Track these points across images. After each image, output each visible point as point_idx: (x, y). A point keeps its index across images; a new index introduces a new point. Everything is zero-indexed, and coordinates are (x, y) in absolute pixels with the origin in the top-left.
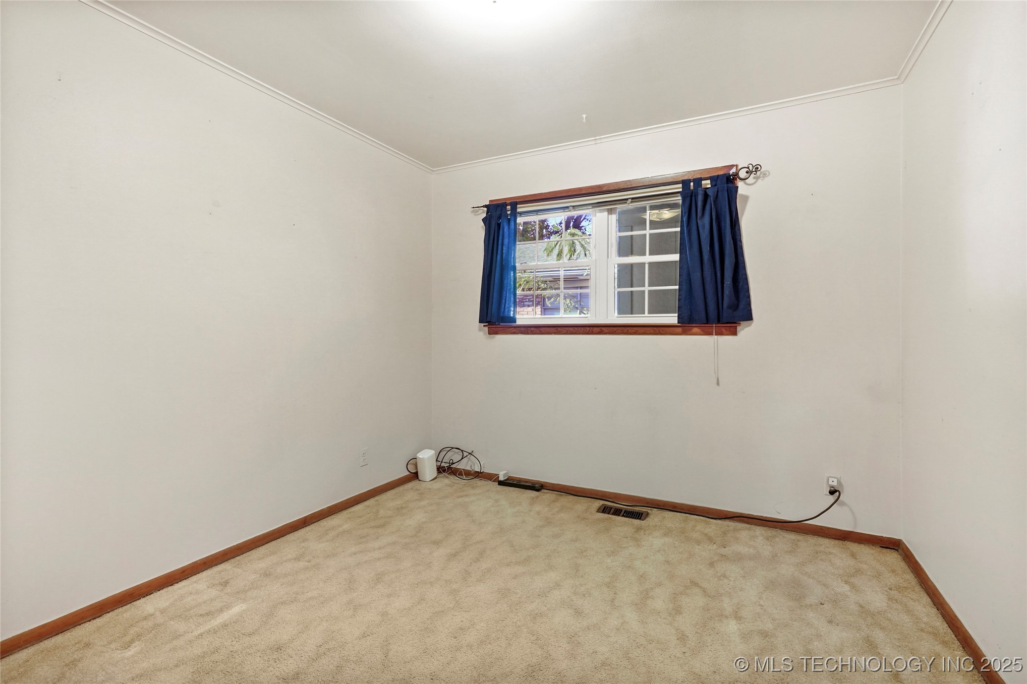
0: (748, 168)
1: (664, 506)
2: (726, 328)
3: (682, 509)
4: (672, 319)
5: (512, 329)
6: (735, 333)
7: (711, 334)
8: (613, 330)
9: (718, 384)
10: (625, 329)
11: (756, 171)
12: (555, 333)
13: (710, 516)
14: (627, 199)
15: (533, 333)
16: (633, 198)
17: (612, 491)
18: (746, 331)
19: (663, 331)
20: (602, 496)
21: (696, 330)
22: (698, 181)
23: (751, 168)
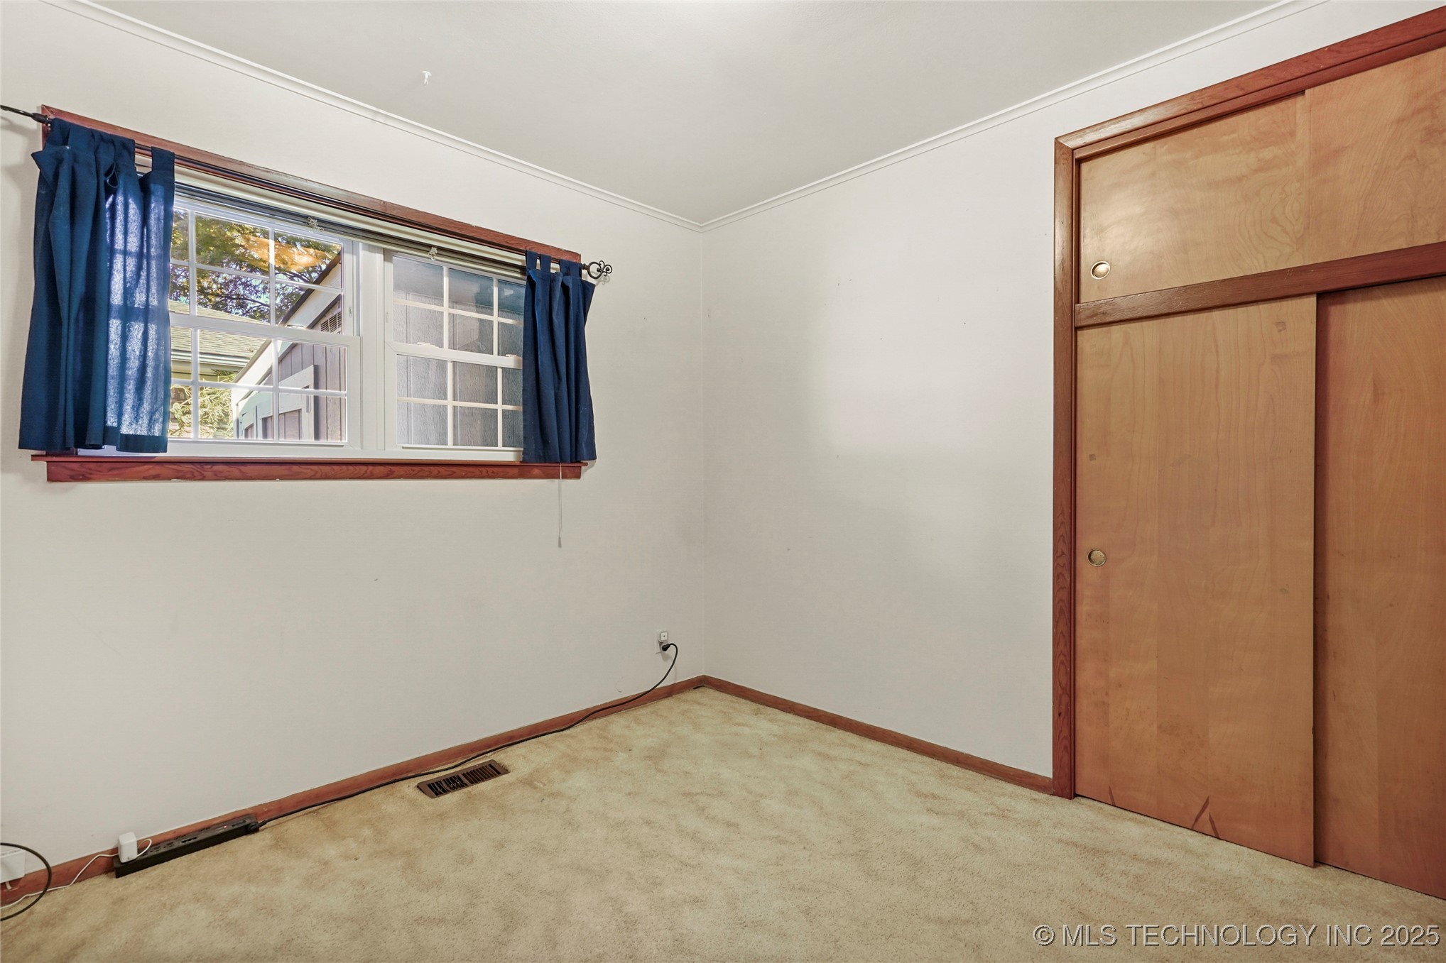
0: (600, 265)
1: (496, 744)
2: (570, 469)
3: (521, 736)
4: (508, 455)
5: (147, 467)
6: (578, 476)
7: (554, 476)
8: (414, 471)
9: (560, 545)
10: (435, 470)
11: (607, 273)
12: (283, 478)
13: (557, 730)
14: (430, 246)
15: (218, 477)
16: (439, 248)
17: (410, 759)
18: (590, 472)
19: (493, 472)
20: (394, 774)
21: (536, 471)
22: (546, 261)
23: (602, 266)
